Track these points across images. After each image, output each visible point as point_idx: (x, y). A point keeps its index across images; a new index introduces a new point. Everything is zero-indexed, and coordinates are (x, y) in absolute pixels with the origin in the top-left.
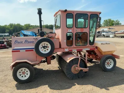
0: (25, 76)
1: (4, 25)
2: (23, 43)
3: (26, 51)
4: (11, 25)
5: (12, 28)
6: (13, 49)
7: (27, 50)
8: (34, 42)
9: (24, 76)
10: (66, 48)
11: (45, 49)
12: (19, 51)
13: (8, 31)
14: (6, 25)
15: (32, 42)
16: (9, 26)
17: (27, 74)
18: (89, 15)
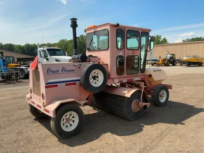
0: (71, 125)
2: (60, 72)
3: (66, 85)
6: (47, 84)
7: (68, 83)
8: (74, 70)
9: (69, 126)
10: (116, 78)
11: (95, 81)
12: (57, 86)
15: (72, 71)
17: (73, 121)
18: (140, 33)
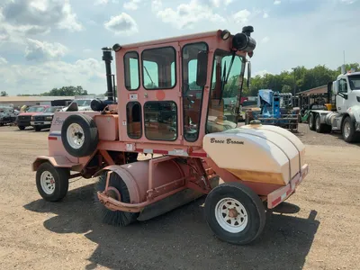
1: (279, 74)
4: (298, 72)
5: (300, 81)
6: (50, 135)
10: (129, 143)
12: (56, 139)
13: (289, 87)
14: (286, 74)
16: (292, 74)
18: (178, 49)
